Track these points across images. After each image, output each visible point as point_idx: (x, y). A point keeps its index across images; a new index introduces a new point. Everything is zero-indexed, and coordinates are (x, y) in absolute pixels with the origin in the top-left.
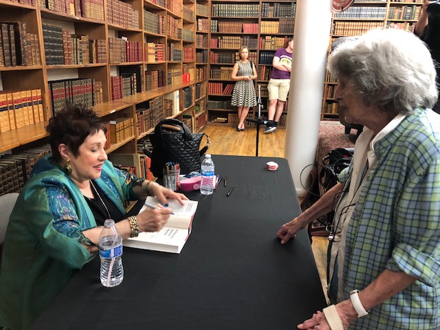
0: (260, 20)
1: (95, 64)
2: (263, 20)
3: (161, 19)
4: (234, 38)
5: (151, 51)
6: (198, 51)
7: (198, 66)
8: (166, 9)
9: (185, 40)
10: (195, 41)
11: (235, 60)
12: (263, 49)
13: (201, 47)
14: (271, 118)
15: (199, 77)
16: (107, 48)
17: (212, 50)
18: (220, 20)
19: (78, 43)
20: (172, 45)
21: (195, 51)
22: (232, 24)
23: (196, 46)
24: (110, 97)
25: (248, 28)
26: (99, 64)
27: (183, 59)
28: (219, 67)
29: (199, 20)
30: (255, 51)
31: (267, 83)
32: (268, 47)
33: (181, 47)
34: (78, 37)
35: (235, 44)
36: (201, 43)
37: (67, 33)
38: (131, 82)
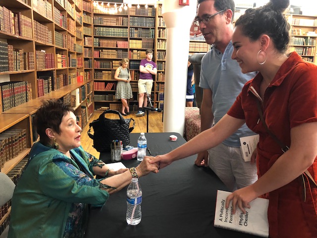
0: (129, 39)
1: (27, 71)
2: (131, 39)
3: (64, 37)
4: (111, 51)
5: (59, 60)
6: (86, 59)
7: (86, 71)
8: (68, 31)
9: (78, 52)
10: (83, 52)
11: (113, 66)
12: (132, 59)
13: (87, 57)
14: (141, 106)
15: (87, 78)
16: (35, 58)
17: (95, 59)
18: (100, 38)
19: (18, 55)
20: (71, 55)
21: (83, 59)
22: (109, 41)
23: (84, 56)
24: (37, 95)
25: (121, 45)
26: (30, 71)
27: (77, 66)
28: (101, 71)
29: (86, 38)
31: (137, 82)
32: (135, 58)
33: (75, 57)
34: (17, 50)
35: (112, 55)
36: (88, 54)
37: (10, 48)
38: (48, 83)
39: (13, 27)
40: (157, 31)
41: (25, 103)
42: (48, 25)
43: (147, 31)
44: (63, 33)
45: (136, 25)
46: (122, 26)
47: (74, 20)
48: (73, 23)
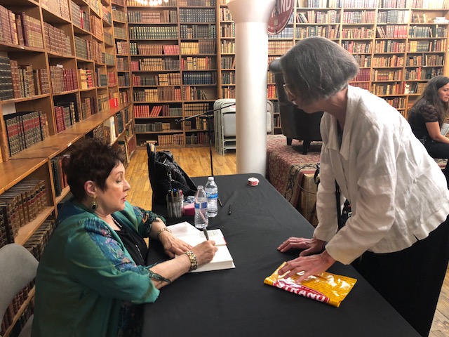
0: (179, 41)
1: (40, 96)
2: (182, 41)
3: (88, 44)
4: (155, 60)
5: (83, 78)
6: (120, 74)
7: (121, 90)
8: (92, 34)
9: (108, 64)
10: (116, 64)
11: (159, 82)
12: (185, 70)
13: (122, 70)
15: (123, 100)
16: (49, 77)
17: (133, 73)
18: (139, 42)
19: (24, 74)
20: (99, 69)
21: (116, 74)
22: (152, 47)
23: (117, 70)
24: (55, 129)
25: (169, 50)
26: (44, 95)
27: (109, 84)
28: (142, 89)
29: (118, 43)
30: (179, 72)
32: (190, 67)
33: (105, 72)
34: (23, 67)
35: (157, 65)
36: (122, 67)
37: (14, 65)
38: (70, 112)
39: (16, 34)
40: (220, 28)
41: (40, 143)
42: (64, 27)
43: (205, 29)
44: (85, 37)
45: (189, 21)
46: (168, 23)
47: (100, 18)
48: (99, 23)
